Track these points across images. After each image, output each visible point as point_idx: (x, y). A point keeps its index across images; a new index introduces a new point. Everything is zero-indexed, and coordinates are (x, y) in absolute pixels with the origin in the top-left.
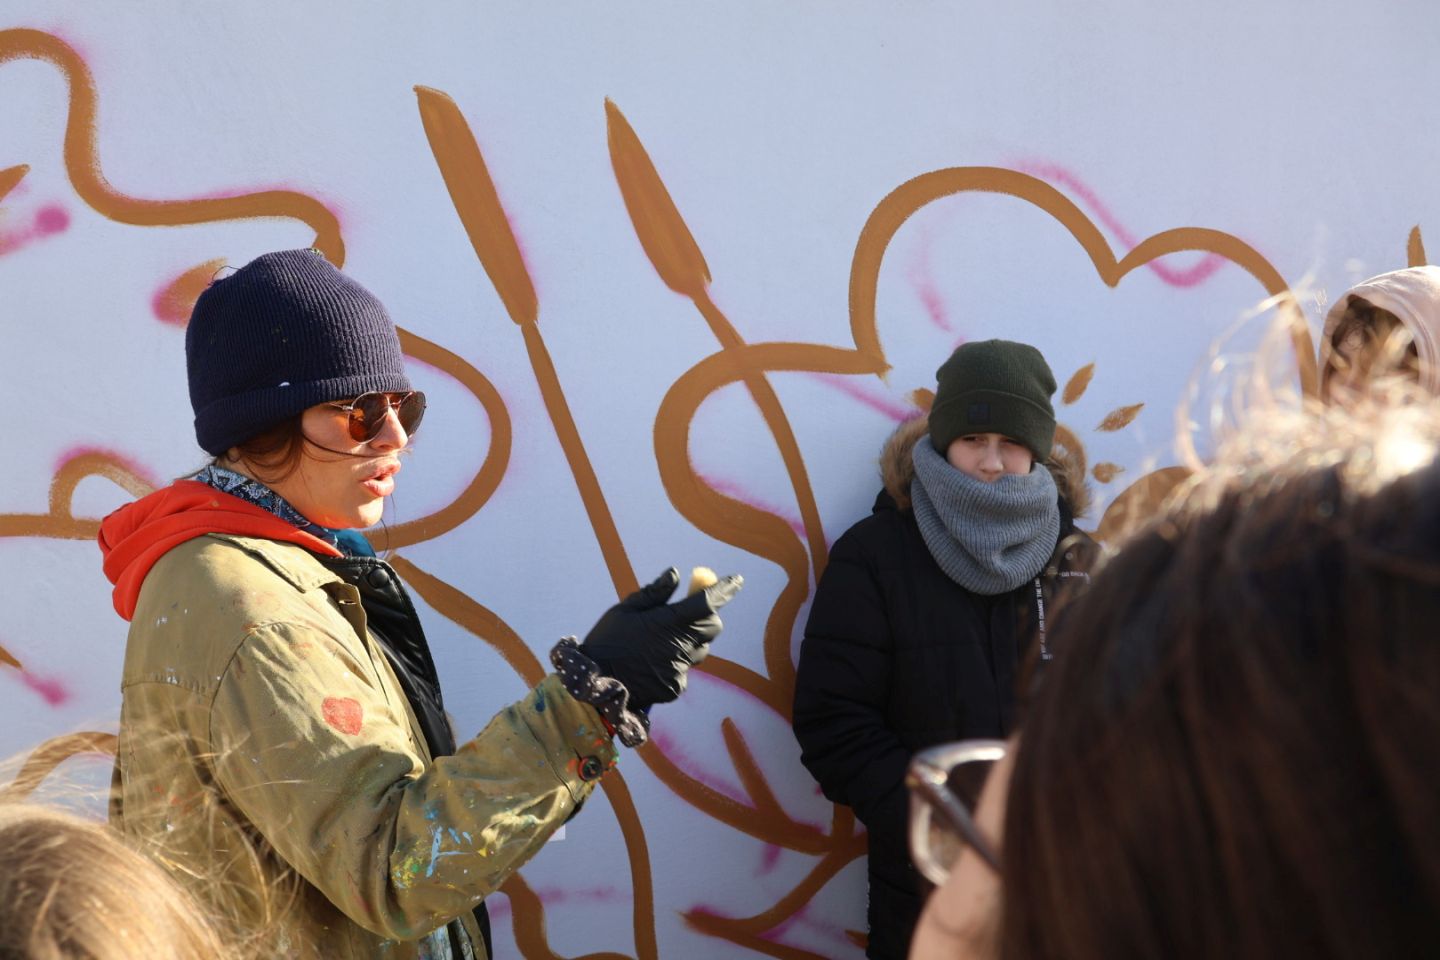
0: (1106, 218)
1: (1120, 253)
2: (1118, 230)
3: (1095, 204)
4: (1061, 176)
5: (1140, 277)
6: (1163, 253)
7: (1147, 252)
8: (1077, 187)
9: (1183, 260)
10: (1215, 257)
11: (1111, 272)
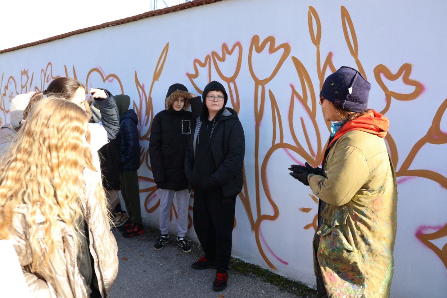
0: (104, 73)
1: (105, 78)
2: (105, 75)
3: (103, 72)
4: (100, 68)
5: (107, 81)
7: (107, 78)
8: (102, 70)
9: (110, 78)
10: (114, 78)
11: (104, 81)
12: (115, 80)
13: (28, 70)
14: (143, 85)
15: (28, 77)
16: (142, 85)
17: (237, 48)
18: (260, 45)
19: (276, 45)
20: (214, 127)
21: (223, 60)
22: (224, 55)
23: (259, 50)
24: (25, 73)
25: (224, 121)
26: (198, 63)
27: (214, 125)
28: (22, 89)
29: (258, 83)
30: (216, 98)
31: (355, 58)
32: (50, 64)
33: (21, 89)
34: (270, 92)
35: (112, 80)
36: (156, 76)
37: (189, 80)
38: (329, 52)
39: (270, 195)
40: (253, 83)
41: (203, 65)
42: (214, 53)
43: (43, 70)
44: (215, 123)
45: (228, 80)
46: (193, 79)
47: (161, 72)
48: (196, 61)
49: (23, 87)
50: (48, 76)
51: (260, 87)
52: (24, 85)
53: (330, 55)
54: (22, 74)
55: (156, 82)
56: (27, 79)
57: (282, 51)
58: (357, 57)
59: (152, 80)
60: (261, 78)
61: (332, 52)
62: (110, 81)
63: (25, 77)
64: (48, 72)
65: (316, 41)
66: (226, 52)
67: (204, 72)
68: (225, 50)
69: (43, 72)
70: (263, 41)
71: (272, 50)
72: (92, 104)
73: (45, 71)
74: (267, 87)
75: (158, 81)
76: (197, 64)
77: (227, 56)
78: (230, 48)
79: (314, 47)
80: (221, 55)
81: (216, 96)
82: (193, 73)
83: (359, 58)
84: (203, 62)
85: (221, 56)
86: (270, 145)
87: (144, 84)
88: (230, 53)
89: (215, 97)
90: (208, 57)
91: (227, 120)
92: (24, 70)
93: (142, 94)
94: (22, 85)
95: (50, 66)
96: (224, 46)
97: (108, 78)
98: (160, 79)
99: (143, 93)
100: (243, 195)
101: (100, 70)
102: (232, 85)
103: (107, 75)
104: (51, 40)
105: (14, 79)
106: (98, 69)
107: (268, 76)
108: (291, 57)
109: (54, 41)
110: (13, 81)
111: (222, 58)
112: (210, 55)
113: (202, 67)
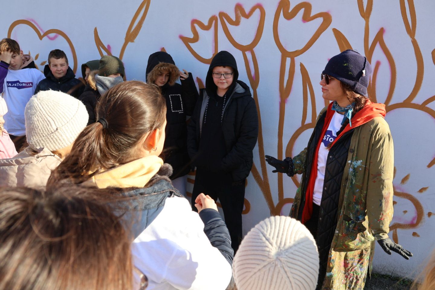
0: (39, 28)
1: (42, 34)
2: (42, 30)
3: (38, 25)
4: (33, 20)
5: (45, 38)
6: (49, 34)
7: (46, 34)
8: (35, 22)
9: (52, 35)
10: (57, 34)
11: (41, 37)
12: (60, 38)
14: (109, 46)
16: (106, 47)
17: (257, 12)
18: (290, 11)
19: (313, 14)
20: (225, 106)
21: (237, 23)
22: (237, 18)
23: (289, 16)
26: (196, 24)
27: (225, 103)
29: (285, 54)
30: (222, 76)
31: (411, 37)
34: (302, 66)
35: (55, 37)
36: (131, 36)
38: (380, 28)
39: (297, 178)
40: (279, 54)
41: (206, 28)
42: (222, 15)
44: (226, 101)
45: (243, 49)
46: (189, 43)
47: (138, 32)
48: (195, 21)
51: (288, 60)
53: (382, 31)
55: (130, 44)
57: (320, 20)
58: (414, 36)
59: (123, 41)
60: (290, 49)
61: (384, 28)
62: (51, 39)
65: (366, 14)
66: (241, 15)
67: (206, 36)
68: (239, 12)
70: (294, 6)
71: (306, 18)
74: (298, 60)
75: (133, 43)
77: (243, 19)
78: (247, 10)
79: (363, 21)
81: (223, 73)
82: (191, 36)
83: (416, 38)
84: (206, 23)
85: (233, 19)
86: (299, 125)
87: (111, 46)
88: (247, 16)
89: (221, 74)
90: (213, 19)
91: (240, 97)
96: (239, 8)
98: (137, 40)
100: (260, 178)
101: (33, 23)
102: (249, 55)
103: (45, 30)
106: (30, 21)
107: (300, 48)
108: (332, 29)
111: (235, 21)
112: (217, 17)
113: (205, 30)
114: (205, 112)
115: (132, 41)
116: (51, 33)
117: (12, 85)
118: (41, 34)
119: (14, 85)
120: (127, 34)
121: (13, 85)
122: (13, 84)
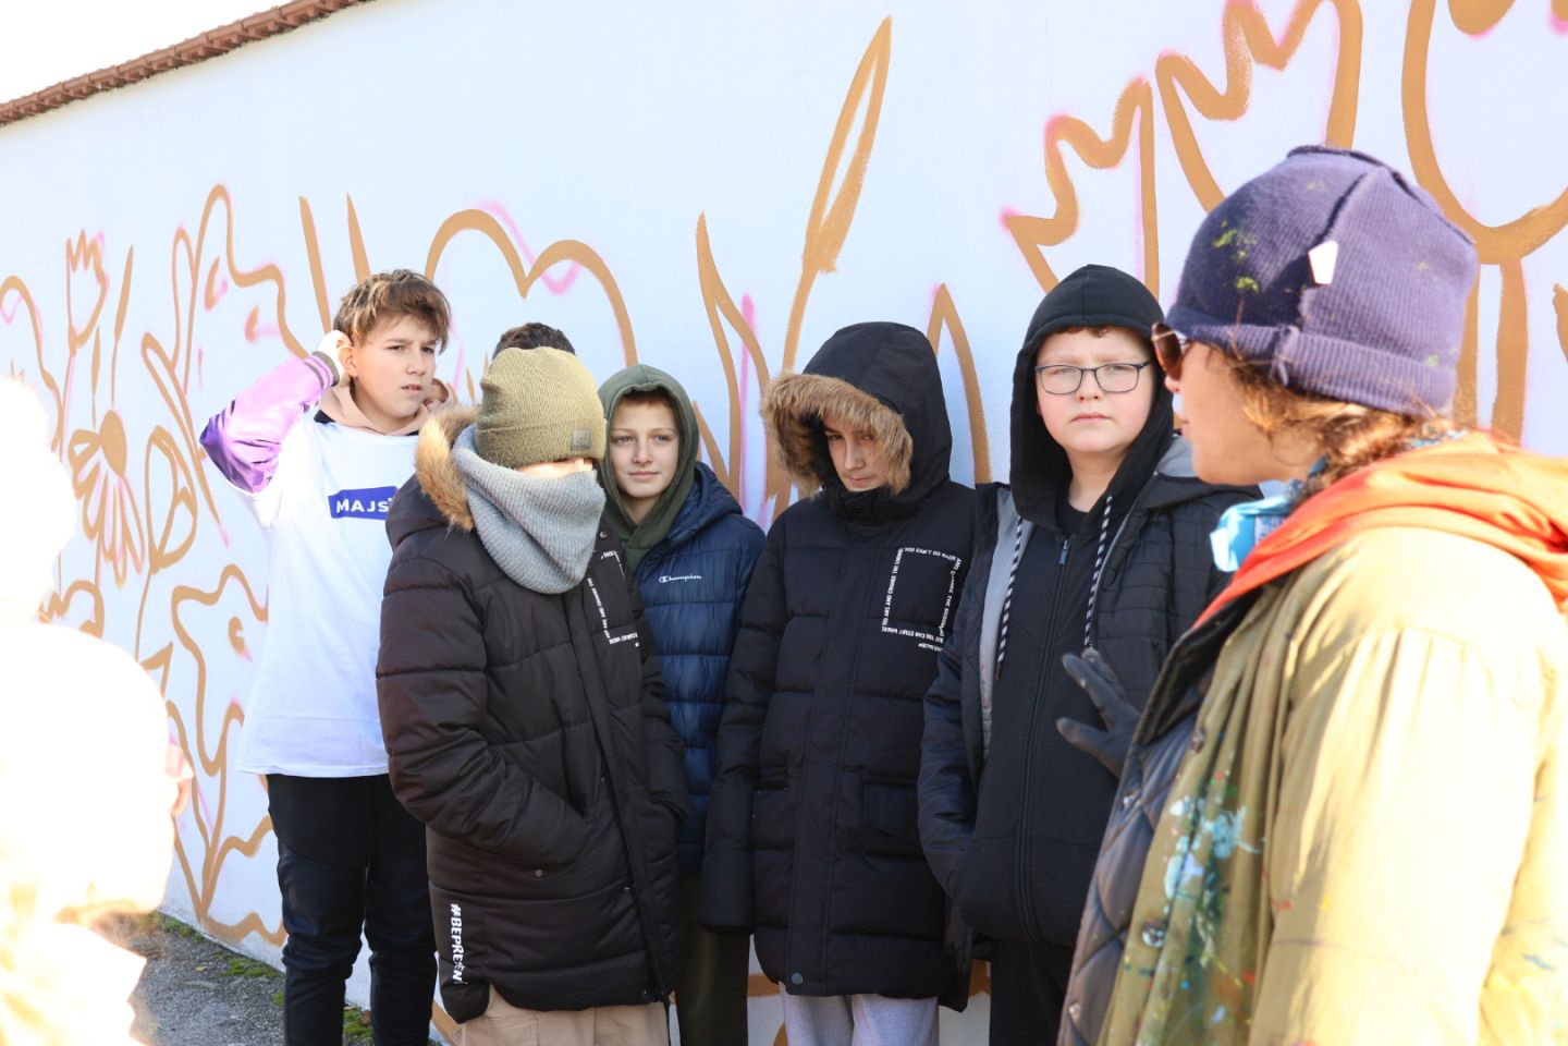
0: (520, 241)
1: (527, 269)
2: (525, 250)
3: (514, 230)
4: (499, 210)
5: (538, 286)
7: (540, 266)
8: (506, 218)
9: (558, 270)
10: (576, 264)
11: (524, 285)
12: (587, 278)
13: (101, 236)
14: (747, 303)
15: (102, 278)
16: (738, 305)
17: (1325, 18)
20: (1103, 555)
21: (1230, 105)
22: (1236, 72)
24: (84, 252)
25: (1170, 509)
26: (1068, 139)
27: (1107, 542)
28: (73, 353)
30: (1089, 377)
32: (219, 192)
33: (67, 353)
35: (570, 278)
36: (823, 242)
37: (1022, 259)
41: (1103, 156)
42: (1173, 68)
43: (181, 234)
44: (1112, 530)
46: (1042, 248)
47: (849, 218)
48: (1061, 127)
49: (76, 340)
50: (215, 267)
52: (80, 328)
54: (72, 260)
55: (821, 280)
56: (96, 289)
59: (797, 270)
62: (557, 288)
63: (85, 278)
64: (213, 248)
66: (1249, 55)
67: (1109, 195)
68: (1242, 38)
69: (181, 243)
72: (464, 436)
73: (193, 233)
75: (831, 275)
76: (1066, 148)
77: (1260, 75)
78: (1277, 21)
80: (1217, 76)
81: (1092, 365)
82: (1045, 206)
84: (1105, 132)
85: (1219, 81)
87: (755, 301)
88: (1277, 56)
89: (1083, 371)
90: (1134, 98)
91: (1187, 502)
92: (83, 237)
93: (744, 363)
94: (71, 330)
95: (220, 204)
96: (1239, 14)
97: (548, 265)
98: (843, 258)
99: (745, 354)
101: (498, 219)
103: (538, 249)
104: (216, 45)
105: (26, 295)
106: (488, 212)
109: (238, 50)
110: (24, 305)
111: (1227, 94)
112: (1147, 84)
113: (1101, 167)
114: (1001, 626)
115: (830, 268)
116: (555, 261)
117: (367, 506)
118: (522, 271)
119: (377, 507)
120: (810, 235)
121: (373, 509)
122: (373, 504)
